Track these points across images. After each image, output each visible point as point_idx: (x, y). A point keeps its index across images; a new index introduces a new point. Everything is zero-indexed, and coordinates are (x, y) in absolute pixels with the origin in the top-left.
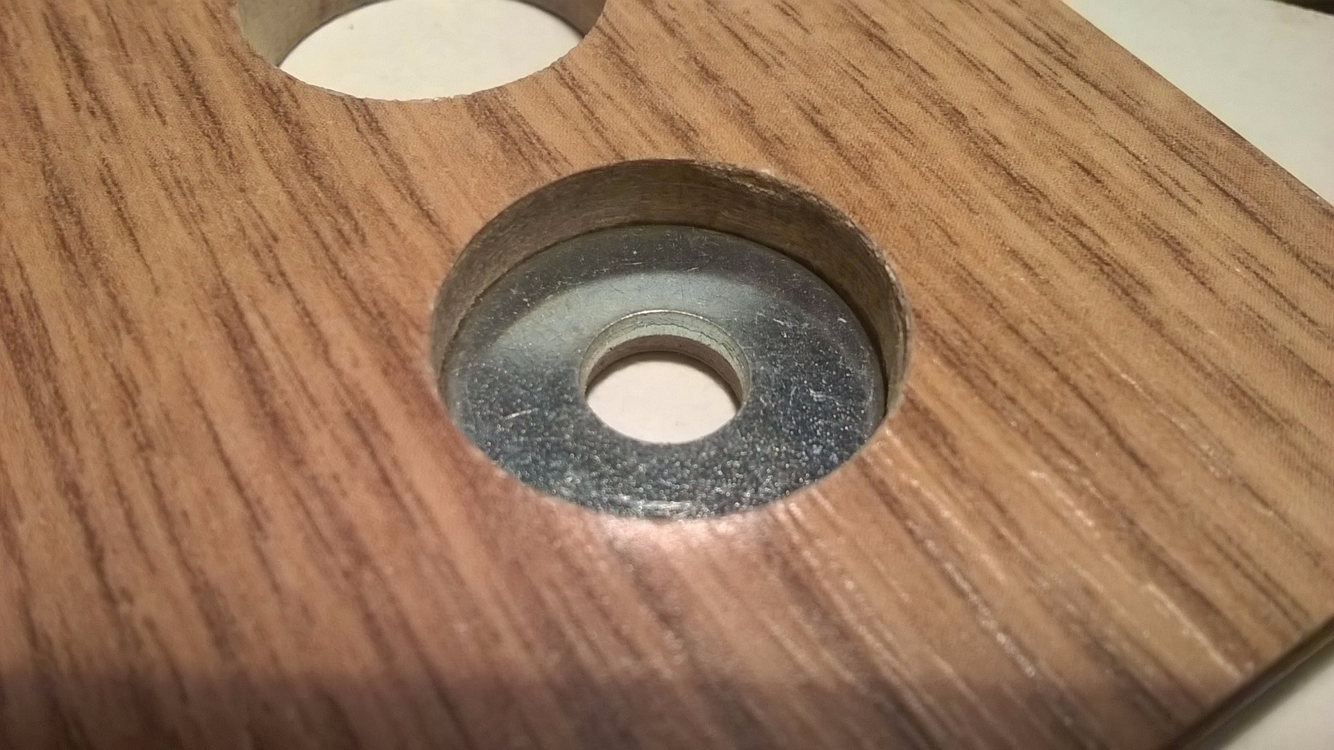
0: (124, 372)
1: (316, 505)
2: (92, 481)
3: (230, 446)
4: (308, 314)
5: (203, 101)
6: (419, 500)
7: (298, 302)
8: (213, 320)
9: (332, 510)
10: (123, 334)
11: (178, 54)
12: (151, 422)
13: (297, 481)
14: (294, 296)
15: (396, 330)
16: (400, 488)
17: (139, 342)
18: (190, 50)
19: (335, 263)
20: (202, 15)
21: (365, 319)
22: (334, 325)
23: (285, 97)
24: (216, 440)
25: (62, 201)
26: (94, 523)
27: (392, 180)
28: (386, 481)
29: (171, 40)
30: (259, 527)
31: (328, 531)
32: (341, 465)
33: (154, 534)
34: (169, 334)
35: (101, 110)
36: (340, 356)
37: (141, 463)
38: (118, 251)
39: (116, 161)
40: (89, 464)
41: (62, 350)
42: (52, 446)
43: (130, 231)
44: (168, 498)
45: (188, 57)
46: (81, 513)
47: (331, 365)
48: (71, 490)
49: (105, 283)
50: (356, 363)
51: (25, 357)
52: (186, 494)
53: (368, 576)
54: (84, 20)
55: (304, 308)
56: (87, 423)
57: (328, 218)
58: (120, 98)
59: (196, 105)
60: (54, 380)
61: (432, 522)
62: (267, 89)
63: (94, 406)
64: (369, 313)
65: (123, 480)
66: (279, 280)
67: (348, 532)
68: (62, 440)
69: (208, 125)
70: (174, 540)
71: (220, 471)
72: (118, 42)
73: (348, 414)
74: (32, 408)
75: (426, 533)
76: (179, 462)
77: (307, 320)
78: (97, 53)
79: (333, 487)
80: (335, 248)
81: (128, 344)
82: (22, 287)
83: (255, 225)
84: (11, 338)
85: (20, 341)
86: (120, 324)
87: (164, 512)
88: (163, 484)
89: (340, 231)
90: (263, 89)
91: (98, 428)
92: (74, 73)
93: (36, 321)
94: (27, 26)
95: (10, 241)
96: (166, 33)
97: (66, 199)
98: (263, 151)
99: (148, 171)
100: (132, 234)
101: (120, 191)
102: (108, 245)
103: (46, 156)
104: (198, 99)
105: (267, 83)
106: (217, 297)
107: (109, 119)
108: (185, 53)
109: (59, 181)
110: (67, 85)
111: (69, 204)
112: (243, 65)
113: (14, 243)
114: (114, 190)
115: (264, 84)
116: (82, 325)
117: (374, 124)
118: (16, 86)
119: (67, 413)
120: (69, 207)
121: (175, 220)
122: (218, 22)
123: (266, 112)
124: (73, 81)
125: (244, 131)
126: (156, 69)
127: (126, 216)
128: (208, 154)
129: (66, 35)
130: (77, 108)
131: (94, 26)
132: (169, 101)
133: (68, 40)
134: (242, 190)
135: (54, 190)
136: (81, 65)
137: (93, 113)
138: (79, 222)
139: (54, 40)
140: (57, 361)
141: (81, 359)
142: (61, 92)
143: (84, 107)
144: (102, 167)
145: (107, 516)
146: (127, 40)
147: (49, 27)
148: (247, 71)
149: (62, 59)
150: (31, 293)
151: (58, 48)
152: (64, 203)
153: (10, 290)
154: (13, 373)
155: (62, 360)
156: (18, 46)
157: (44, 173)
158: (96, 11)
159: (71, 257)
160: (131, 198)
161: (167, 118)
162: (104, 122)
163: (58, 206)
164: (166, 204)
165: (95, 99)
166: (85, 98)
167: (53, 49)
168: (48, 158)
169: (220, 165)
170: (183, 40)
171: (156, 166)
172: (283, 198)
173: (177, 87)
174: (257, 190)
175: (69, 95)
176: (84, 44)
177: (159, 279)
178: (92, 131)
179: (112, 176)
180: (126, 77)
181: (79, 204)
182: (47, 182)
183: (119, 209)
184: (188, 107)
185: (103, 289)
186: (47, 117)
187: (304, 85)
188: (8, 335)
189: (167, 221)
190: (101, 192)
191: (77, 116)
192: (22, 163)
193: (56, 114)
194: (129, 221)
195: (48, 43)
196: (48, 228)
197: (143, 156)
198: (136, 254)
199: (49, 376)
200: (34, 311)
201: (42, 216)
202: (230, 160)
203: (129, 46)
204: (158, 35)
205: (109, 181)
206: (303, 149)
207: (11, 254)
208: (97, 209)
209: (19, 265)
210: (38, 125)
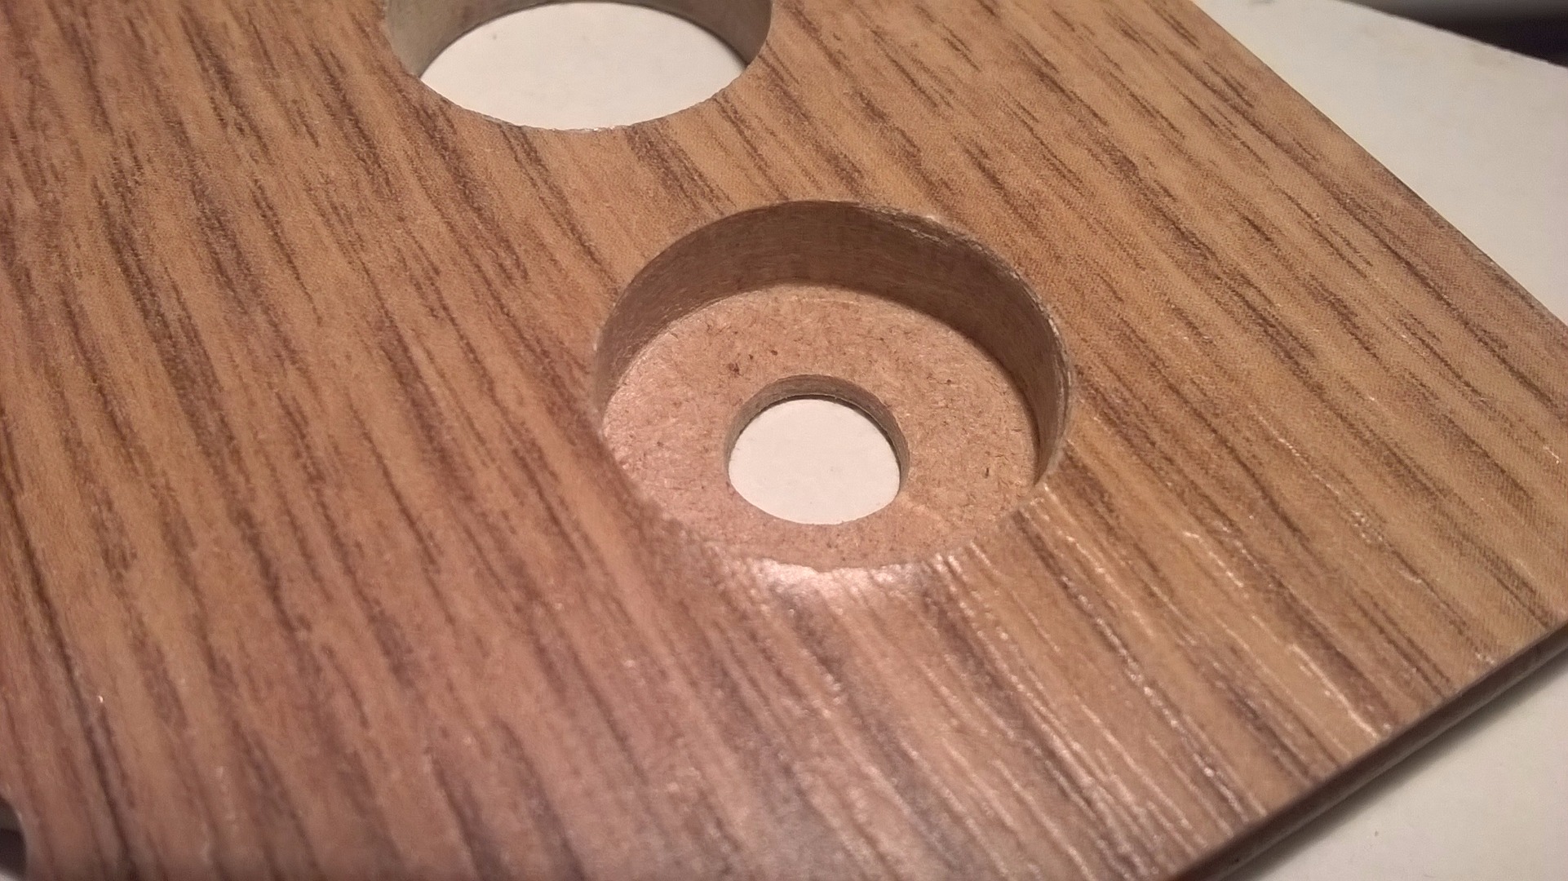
0: (290, 402)
1: (486, 540)
2: (264, 508)
3: (400, 480)
4: (472, 351)
5: (356, 123)
6: (586, 539)
7: (462, 337)
8: (377, 353)
9: (502, 546)
10: (287, 364)
11: (326, 69)
12: (320, 453)
13: (466, 516)
14: (458, 331)
15: (560, 370)
16: (568, 528)
17: (304, 372)
18: (339, 66)
19: (497, 299)
20: (350, 27)
21: (530, 359)
22: (498, 362)
23: (441, 122)
24: (386, 474)
25: (215, 223)
26: (269, 553)
27: (552, 214)
28: (555, 520)
29: (318, 53)
30: (432, 561)
31: (499, 567)
32: (511, 503)
33: (329, 565)
34: (334, 366)
35: (250, 127)
36: (506, 393)
37: (312, 494)
38: (277, 279)
39: (269, 182)
40: (261, 493)
41: (226, 379)
42: (221, 475)
43: (288, 257)
44: (341, 529)
45: (338, 74)
46: (254, 541)
47: (496, 403)
48: (243, 517)
49: (266, 311)
50: (521, 402)
51: (187, 383)
52: (358, 526)
53: (539, 612)
54: (225, 26)
55: (468, 344)
56: (256, 452)
57: (489, 251)
58: (268, 115)
59: (348, 125)
60: (219, 409)
61: (600, 562)
62: (422, 113)
63: (261, 436)
64: (533, 351)
65: (295, 511)
66: (442, 314)
67: (518, 569)
68: (231, 469)
69: (363, 150)
70: (349, 571)
71: (392, 505)
72: (261, 53)
73: (515, 452)
74: (198, 435)
75: (594, 573)
76: (350, 494)
77: (471, 356)
78: (241, 65)
79: (503, 525)
80: (497, 284)
81: (293, 375)
82: (179, 311)
83: (416, 257)
84: (172, 362)
85: (181, 367)
86: (284, 353)
87: (338, 543)
88: (336, 514)
89: (501, 265)
90: (418, 113)
91: (267, 458)
92: (219, 86)
93: (197, 347)
94: (164, 31)
95: (163, 263)
96: (312, 46)
97: (219, 222)
98: (420, 179)
99: (304, 195)
100: (290, 262)
101: (275, 215)
102: (267, 272)
103: (195, 174)
104: (351, 120)
105: (422, 105)
106: (380, 329)
107: (259, 138)
108: (334, 69)
109: (210, 202)
110: (212, 98)
111: (223, 228)
112: (396, 85)
113: (168, 266)
114: (269, 213)
115: (418, 106)
116: (245, 352)
117: (533, 154)
118: (157, 97)
119: (235, 442)
120: (223, 230)
121: (334, 248)
122: (367, 36)
123: (422, 138)
124: (217, 94)
125: (400, 155)
126: (306, 86)
127: (283, 241)
128: (364, 179)
129: (206, 42)
130: (224, 124)
131: (236, 33)
132: (320, 120)
133: (210, 49)
134: (401, 219)
135: (207, 211)
136: (225, 78)
137: (241, 130)
138: (234, 246)
139: (194, 48)
140: (221, 389)
141: (246, 387)
142: (206, 107)
143: (231, 123)
144: (254, 189)
145: (279, 543)
146: (272, 52)
147: (188, 33)
148: (400, 91)
149: (205, 70)
150: (189, 318)
151: (198, 56)
152: (217, 225)
153: (167, 314)
154: (176, 399)
155: (226, 389)
156: (157, 53)
157: (194, 192)
158: (237, 17)
159: (229, 283)
160: (287, 222)
161: (320, 140)
162: (253, 140)
163: (212, 228)
164: (324, 232)
165: (243, 115)
166: (231, 113)
167: (193, 58)
168: (197, 177)
169: (378, 192)
170: (332, 54)
171: (311, 190)
172: (443, 229)
173: (327, 106)
174: (416, 219)
175: (215, 109)
176: (226, 53)
177: (321, 309)
178: (241, 150)
179: (266, 199)
180: (273, 91)
181: (233, 226)
182: (198, 202)
183: (276, 234)
184: (341, 128)
185: (264, 317)
186: (192, 131)
187: (460, 110)
188: (168, 360)
189: (326, 249)
190: (256, 216)
191: (226, 132)
192: (170, 181)
193: (202, 129)
194: (287, 246)
195: (188, 50)
196: (202, 251)
197: (298, 179)
198: (295, 282)
199: (214, 404)
200: (193, 336)
201: (194, 237)
202: (386, 186)
203: (274, 59)
204: (305, 49)
205: (263, 204)
206: (461, 178)
207: (166, 277)
208: (252, 232)
209: (175, 288)
210: (184, 140)
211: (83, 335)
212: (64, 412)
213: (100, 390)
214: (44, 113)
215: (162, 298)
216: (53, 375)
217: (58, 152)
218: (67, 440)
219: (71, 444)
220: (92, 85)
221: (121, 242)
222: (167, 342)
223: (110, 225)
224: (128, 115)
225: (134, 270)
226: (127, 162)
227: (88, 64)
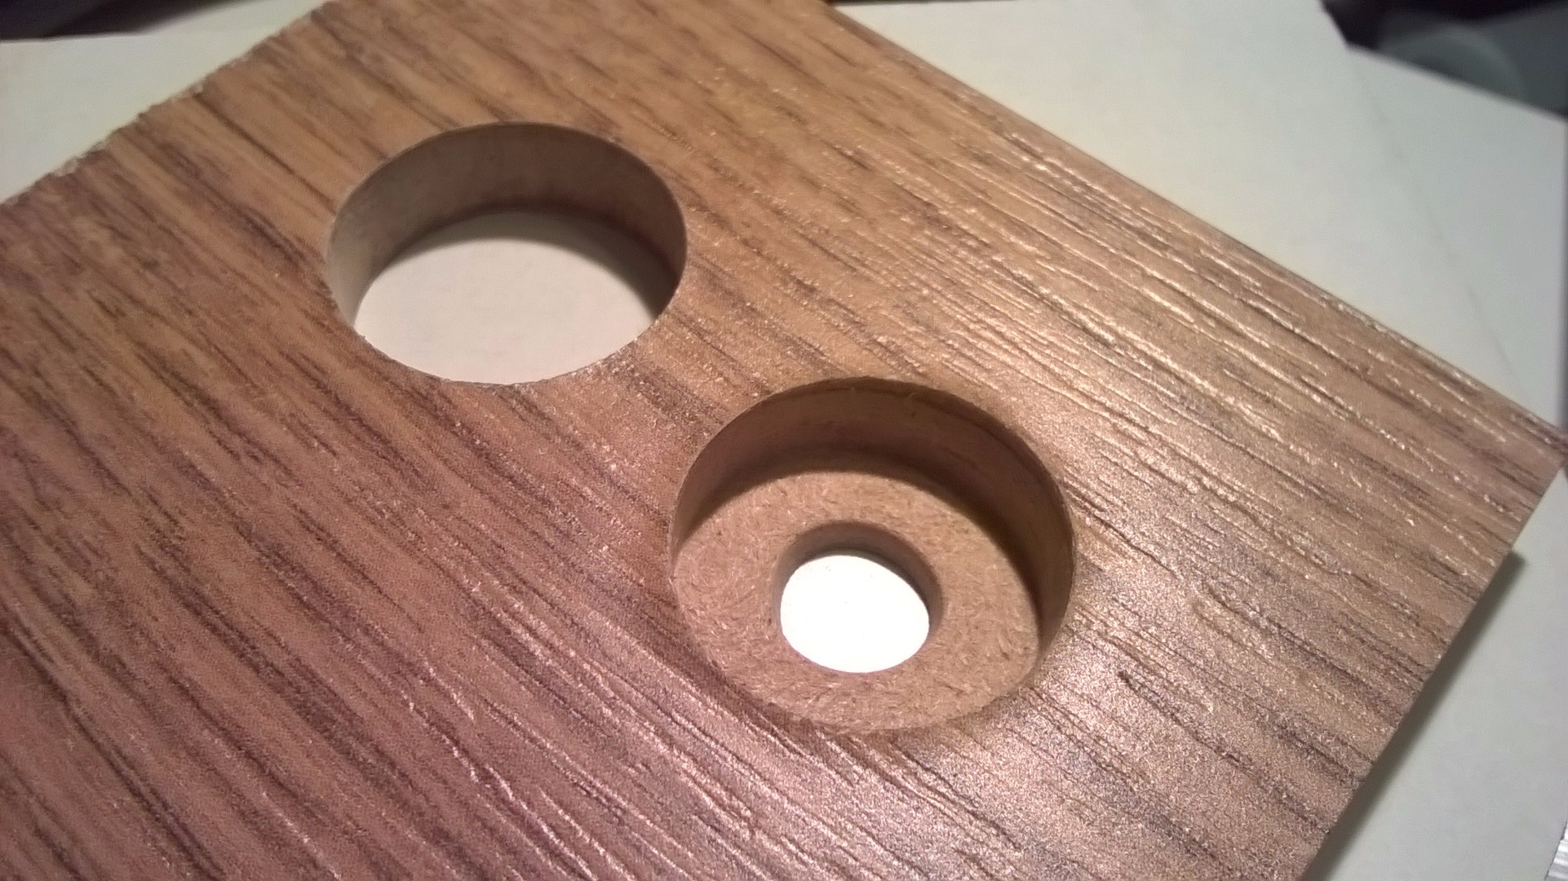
0: (430, 713)
2: (454, 821)
4: (566, 615)
5: (360, 421)
7: (552, 605)
8: (485, 643)
10: (410, 677)
11: (307, 374)
12: (481, 755)
14: (546, 600)
17: (428, 681)
18: (317, 367)
19: (566, 559)
20: (310, 327)
21: (617, 607)
23: (438, 401)
25: (277, 558)
26: (477, 860)
27: (576, 463)
29: (289, 359)
35: (261, 453)
36: (614, 647)
37: (491, 794)
38: (361, 598)
39: (307, 502)
41: (361, 708)
42: (401, 801)
43: (361, 574)
44: (531, 819)
45: (320, 376)
46: (460, 854)
48: (440, 835)
49: (366, 632)
51: (328, 724)
54: (186, 353)
55: (560, 610)
56: (422, 770)
57: (538, 515)
58: (275, 435)
59: (353, 426)
60: (370, 739)
62: (416, 395)
64: (619, 600)
65: (483, 814)
66: (524, 588)
68: (408, 793)
69: (380, 447)
70: (557, 855)
72: (238, 374)
74: (362, 771)
77: (569, 622)
78: (222, 390)
79: (664, 769)
80: (559, 545)
81: (420, 686)
82: (286, 656)
83: (476, 539)
84: (303, 709)
85: (314, 710)
86: (402, 668)
87: (533, 832)
88: (520, 807)
89: (554, 526)
90: (412, 396)
91: (435, 773)
92: (210, 417)
93: (320, 686)
94: (128, 373)
95: (247, 614)
96: (281, 353)
97: (279, 556)
98: (445, 461)
99: (346, 509)
100: (365, 577)
101: (329, 535)
102: (348, 594)
103: (233, 514)
104: (354, 420)
105: (413, 388)
106: (477, 618)
107: (276, 461)
108: (314, 372)
109: (262, 539)
110: (211, 432)
111: (285, 561)
112: (380, 373)
113: (253, 614)
114: (323, 535)
115: (409, 389)
116: (366, 679)
117: (534, 410)
118: (156, 444)
119: (398, 767)
120: (287, 564)
121: (398, 552)
122: (329, 330)
123: (427, 420)
124: (214, 426)
125: (416, 444)
126: (296, 397)
127: (349, 559)
128: (395, 477)
129: (176, 375)
130: (236, 456)
131: (201, 359)
132: (326, 428)
133: (182, 380)
134: (446, 507)
135: (262, 549)
136: (213, 408)
137: (256, 458)
138: (306, 578)
139: (167, 384)
140: (362, 721)
141: (383, 711)
142: (209, 442)
143: (242, 453)
144: (297, 514)
146: (245, 369)
147: (152, 369)
148: (387, 379)
149: (187, 403)
150: (298, 660)
151: (175, 391)
152: (279, 561)
153: (275, 663)
154: (324, 743)
155: (365, 719)
156: (131, 398)
157: (241, 534)
158: (194, 342)
159: (319, 617)
160: (345, 541)
161: (334, 448)
162: (271, 465)
163: (277, 566)
164: (384, 541)
165: (249, 442)
166: (237, 443)
167: (171, 395)
168: (237, 517)
169: (412, 485)
170: (304, 357)
171: (350, 501)
172: (487, 505)
173: (325, 411)
174: (458, 503)
175: (219, 442)
176: (202, 382)
177: (416, 616)
178: (265, 479)
179: (313, 522)
180: (268, 409)
181: (295, 558)
182: (250, 542)
183: (339, 554)
184: (350, 432)
185: (367, 638)
186: (212, 474)
187: (450, 383)
188: (299, 707)
189: (392, 556)
190: (311, 540)
191: (241, 464)
192: (212, 528)
193: (218, 469)
194: (355, 563)
195: (161, 388)
196: (278, 590)
197: (333, 494)
198: (379, 596)
199: (361, 738)
200: (313, 679)
201: (264, 579)
202: (418, 479)
203: (250, 375)
204: (277, 359)
205: (312, 527)
206: (487, 457)
207: (256, 627)
208: (316, 558)
209: (270, 634)
210: (206, 484)
211: (206, 706)
212: (224, 786)
213: (249, 755)
214: (50, 490)
215: (262, 647)
216: (196, 754)
217: (84, 528)
218: (242, 814)
219: (249, 816)
220: (84, 449)
221: (196, 604)
222: (289, 690)
223: (175, 589)
224: (138, 471)
225: (223, 628)
226: (161, 521)
227: (69, 427)
